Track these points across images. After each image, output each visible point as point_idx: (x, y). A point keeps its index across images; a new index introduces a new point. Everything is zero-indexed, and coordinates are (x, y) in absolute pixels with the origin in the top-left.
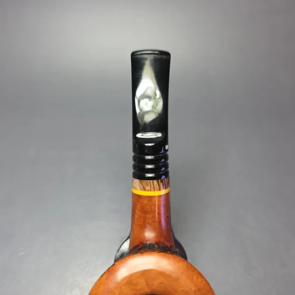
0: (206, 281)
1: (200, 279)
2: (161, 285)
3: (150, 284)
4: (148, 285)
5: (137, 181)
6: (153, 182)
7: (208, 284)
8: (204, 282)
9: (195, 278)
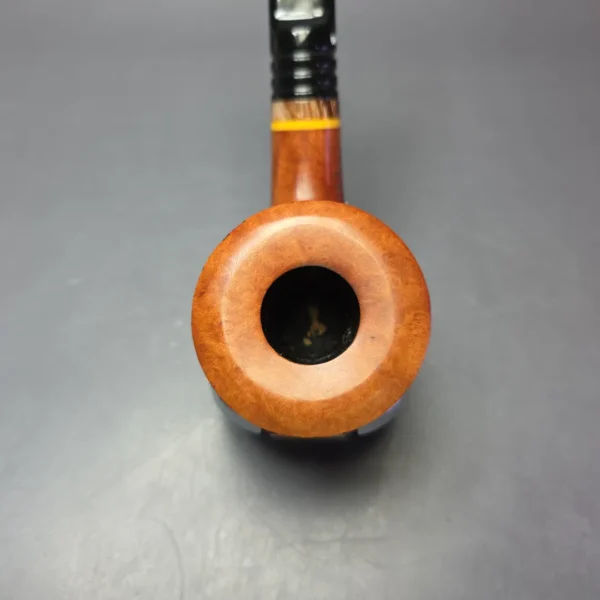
0: (404, 244)
1: (392, 240)
2: (325, 249)
3: (306, 247)
4: (303, 248)
5: (279, 107)
6: (309, 105)
7: (407, 248)
8: (399, 244)
9: (384, 237)
